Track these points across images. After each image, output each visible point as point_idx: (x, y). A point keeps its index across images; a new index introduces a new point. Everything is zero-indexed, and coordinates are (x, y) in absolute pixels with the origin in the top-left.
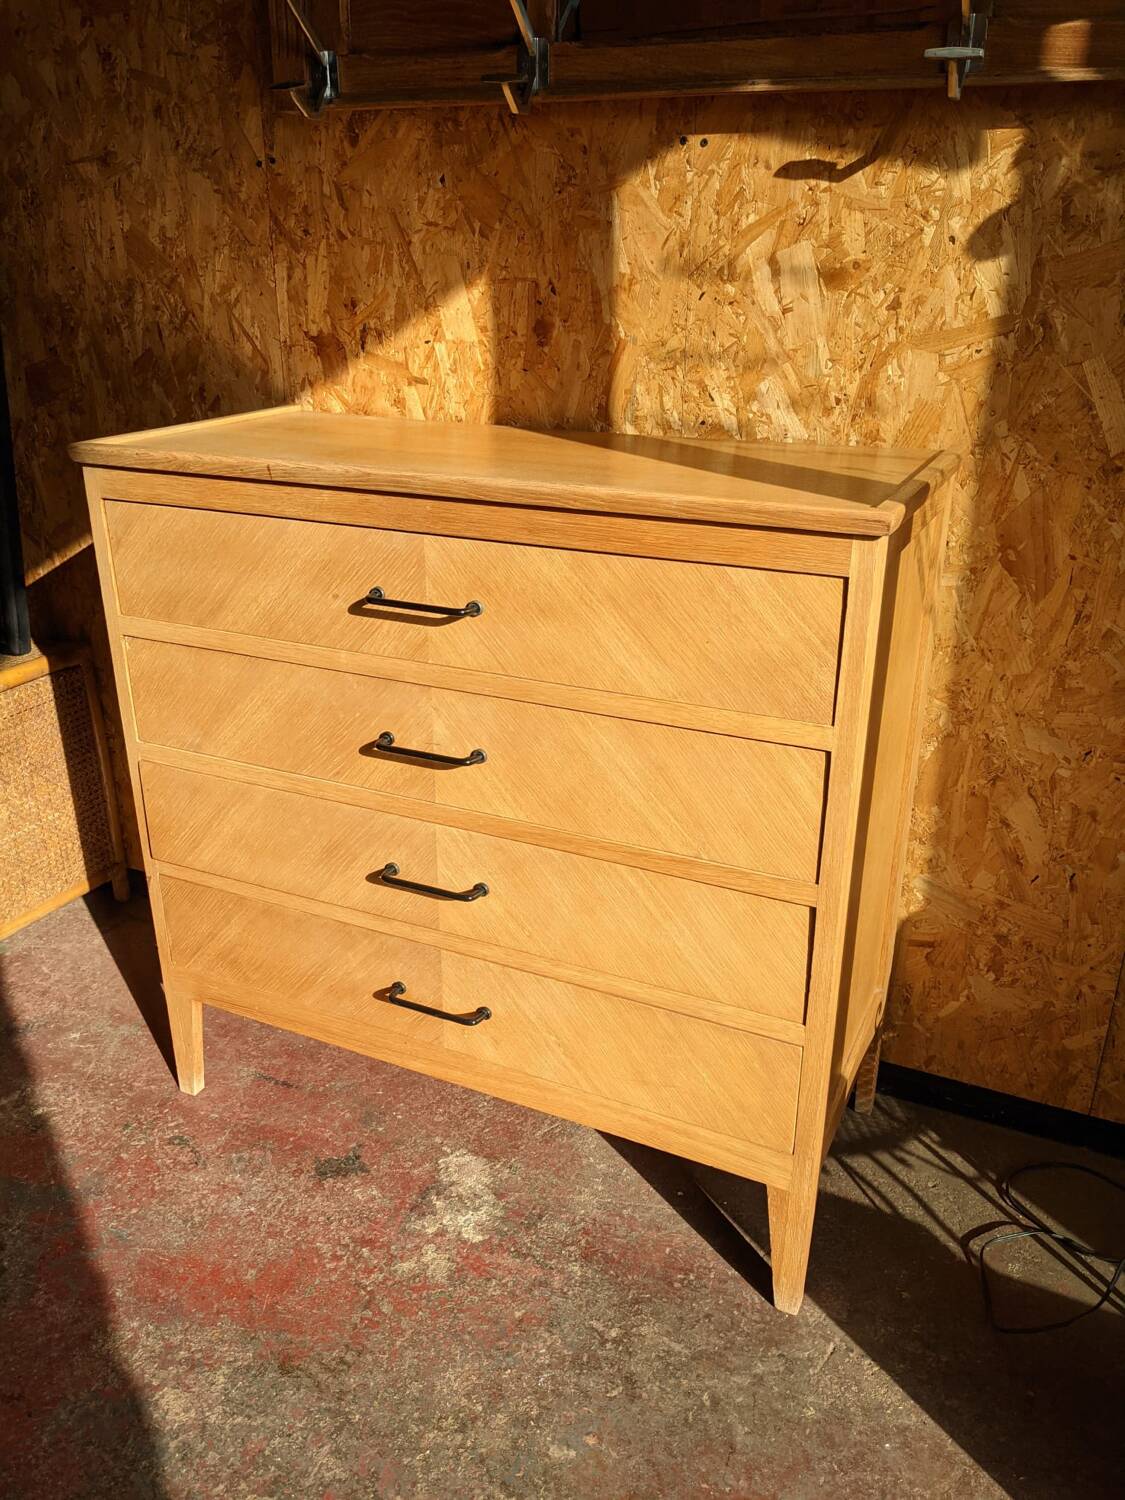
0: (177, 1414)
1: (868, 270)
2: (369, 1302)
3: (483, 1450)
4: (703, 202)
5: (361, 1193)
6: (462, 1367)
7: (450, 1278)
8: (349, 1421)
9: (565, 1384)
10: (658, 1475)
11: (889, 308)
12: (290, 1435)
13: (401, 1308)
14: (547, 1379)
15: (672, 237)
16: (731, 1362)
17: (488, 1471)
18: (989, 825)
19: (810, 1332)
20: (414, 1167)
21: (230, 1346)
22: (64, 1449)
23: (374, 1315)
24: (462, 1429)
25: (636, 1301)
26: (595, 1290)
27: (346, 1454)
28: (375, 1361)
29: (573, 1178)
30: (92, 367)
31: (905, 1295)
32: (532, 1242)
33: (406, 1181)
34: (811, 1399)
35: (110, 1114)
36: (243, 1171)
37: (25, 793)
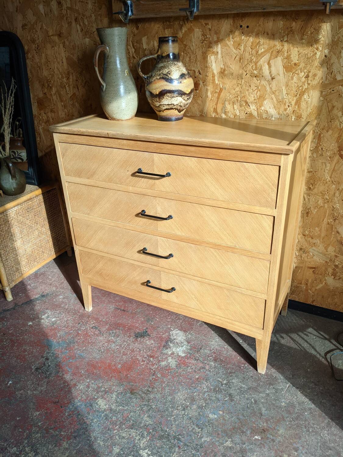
0: (103, 406)
1: (299, 66)
2: (154, 374)
3: (190, 416)
4: (247, 45)
5: (148, 342)
6: (182, 392)
7: (176, 367)
8: (152, 407)
9: (212, 397)
10: (241, 422)
11: (305, 78)
12: (135, 412)
13: (163, 375)
14: (207, 395)
15: (237, 56)
16: (259, 390)
17: (192, 421)
18: (333, 233)
19: (281, 381)
20: (163, 334)
21: (116, 387)
22: (72, 417)
23: (156, 377)
24: (184, 410)
25: (231, 373)
26: (218, 370)
27: (152, 417)
28: (158, 390)
29: (209, 337)
30: (57, 99)
31: (309, 370)
32: (199, 356)
33: (161, 339)
34: (283, 400)
35: (74, 320)
36: (114, 336)
37: (42, 227)
